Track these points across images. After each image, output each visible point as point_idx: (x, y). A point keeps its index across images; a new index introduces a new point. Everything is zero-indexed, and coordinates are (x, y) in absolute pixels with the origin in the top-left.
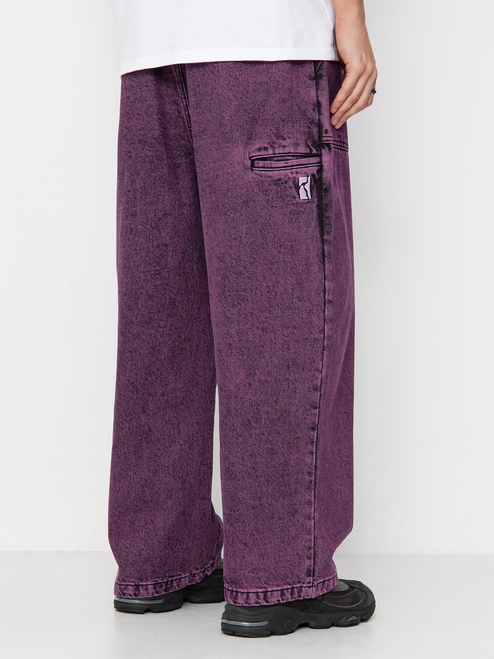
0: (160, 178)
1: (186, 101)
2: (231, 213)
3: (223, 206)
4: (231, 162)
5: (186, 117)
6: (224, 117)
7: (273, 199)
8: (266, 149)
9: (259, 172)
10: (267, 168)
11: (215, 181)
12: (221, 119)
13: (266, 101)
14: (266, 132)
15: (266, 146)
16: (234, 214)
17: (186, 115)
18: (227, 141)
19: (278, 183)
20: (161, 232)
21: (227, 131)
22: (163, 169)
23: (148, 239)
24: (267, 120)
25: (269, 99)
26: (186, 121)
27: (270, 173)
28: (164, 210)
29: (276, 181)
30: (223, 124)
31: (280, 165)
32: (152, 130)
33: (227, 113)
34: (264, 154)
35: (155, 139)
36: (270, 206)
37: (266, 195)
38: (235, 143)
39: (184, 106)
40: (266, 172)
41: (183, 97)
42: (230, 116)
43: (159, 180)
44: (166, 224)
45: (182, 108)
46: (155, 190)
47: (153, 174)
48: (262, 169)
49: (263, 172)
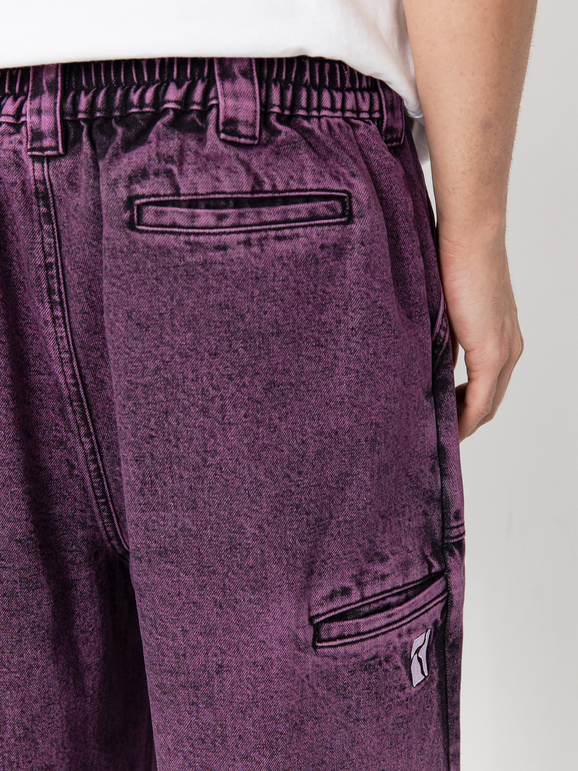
0: (33, 628)
1: (92, 442)
2: (264, 756)
3: (240, 737)
4: (261, 637)
5: (90, 476)
6: (241, 527)
7: (358, 704)
8: (346, 591)
9: (332, 650)
10: (349, 636)
11: (212, 678)
12: (234, 532)
13: (348, 475)
14: (350, 552)
15: (347, 584)
16: (272, 756)
17: (89, 472)
18: (252, 588)
19: (370, 665)
20: (38, 743)
21: (251, 562)
22: (40, 608)
23: (6, 763)
24: (351, 522)
25: (355, 471)
26: (88, 484)
27: (355, 648)
28: (44, 698)
29: (366, 661)
30: (240, 544)
31: (378, 625)
32: (9, 521)
33: (251, 518)
34: (341, 605)
35: (19, 541)
36: (352, 720)
37: (344, 698)
38: (272, 592)
39: (85, 454)
40: (348, 648)
41: (83, 431)
42: (260, 527)
43: (32, 632)
44: (49, 724)
45: (81, 457)
46: (22, 656)
47: (14, 621)
48: (338, 642)
49: (341, 649)
